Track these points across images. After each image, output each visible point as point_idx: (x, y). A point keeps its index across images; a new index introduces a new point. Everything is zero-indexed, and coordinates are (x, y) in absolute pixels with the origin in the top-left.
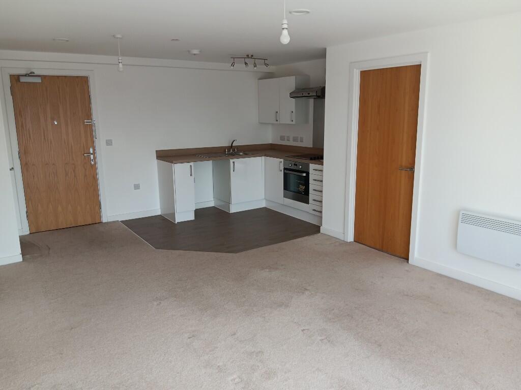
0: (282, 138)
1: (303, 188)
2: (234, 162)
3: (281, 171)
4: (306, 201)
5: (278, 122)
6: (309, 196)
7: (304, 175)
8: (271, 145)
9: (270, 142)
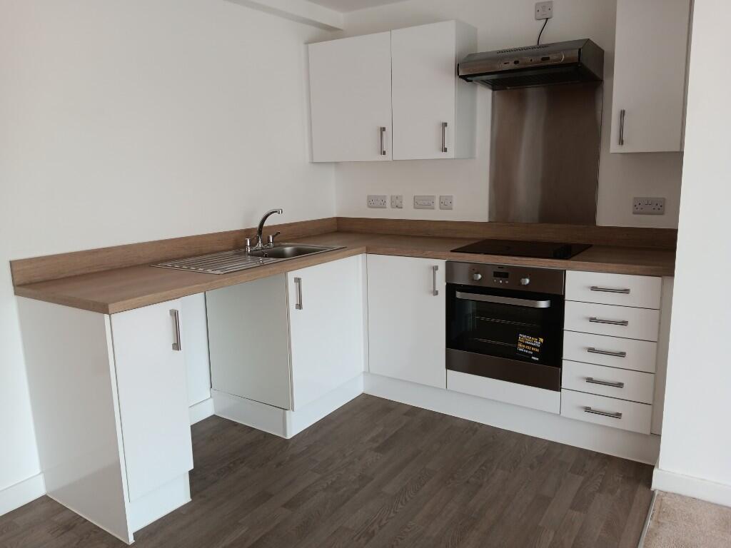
0: (373, 202)
1: (538, 344)
2: (298, 280)
3: (436, 293)
4: (553, 383)
5: (388, 157)
6: (560, 365)
7: (543, 304)
8: (339, 220)
9: (335, 215)
